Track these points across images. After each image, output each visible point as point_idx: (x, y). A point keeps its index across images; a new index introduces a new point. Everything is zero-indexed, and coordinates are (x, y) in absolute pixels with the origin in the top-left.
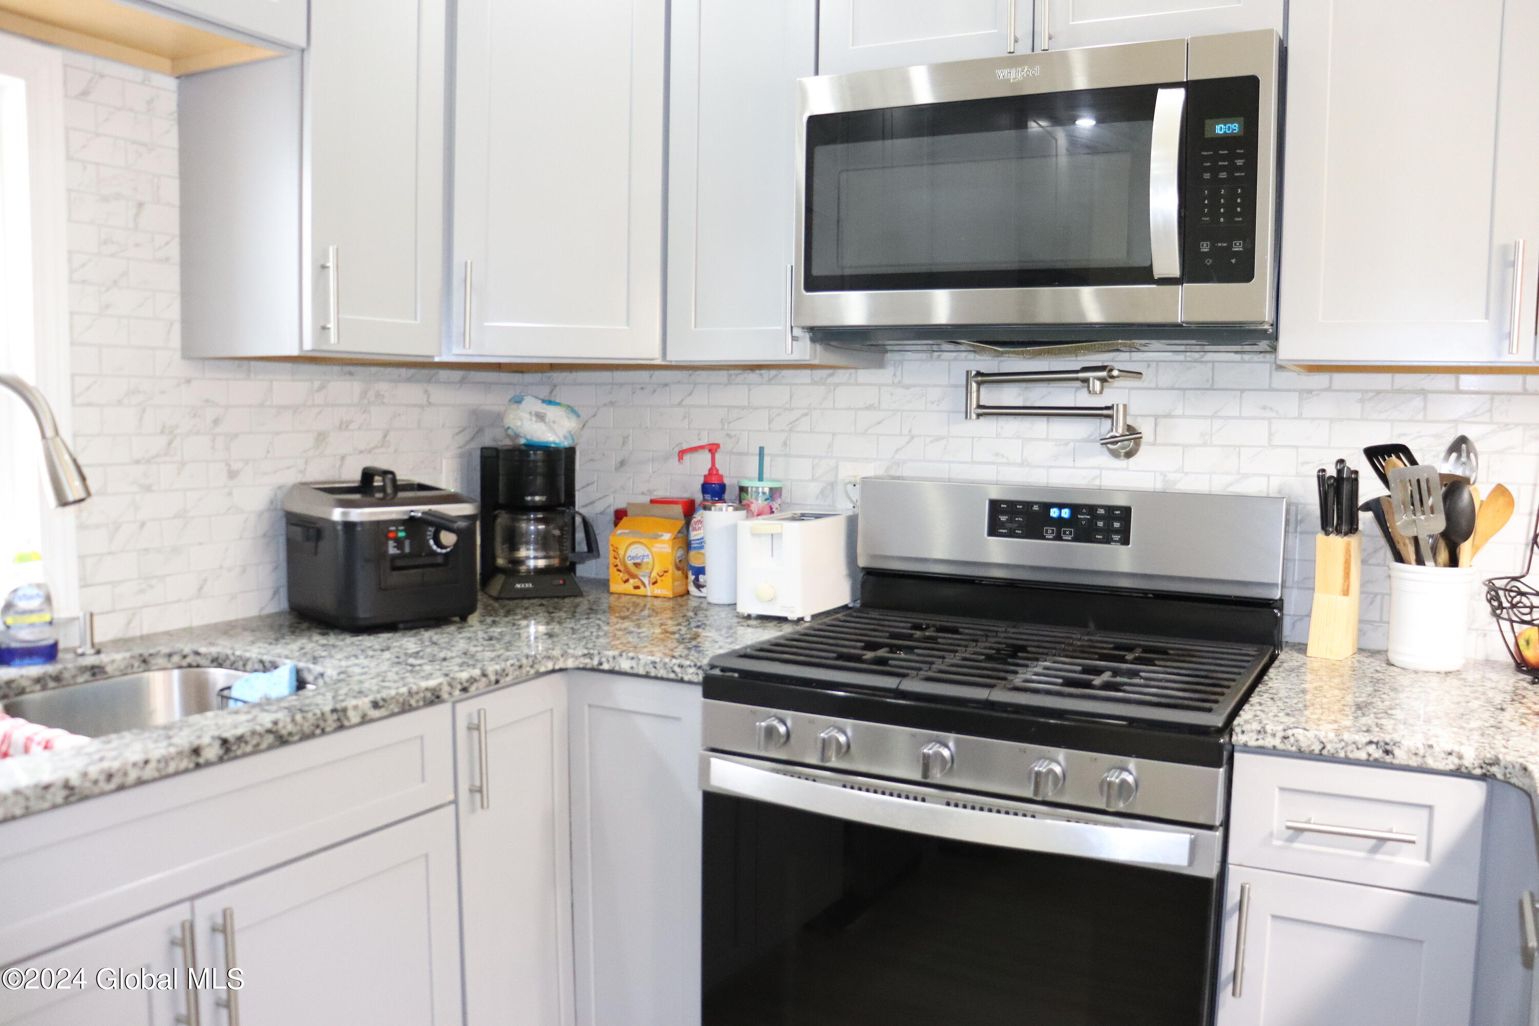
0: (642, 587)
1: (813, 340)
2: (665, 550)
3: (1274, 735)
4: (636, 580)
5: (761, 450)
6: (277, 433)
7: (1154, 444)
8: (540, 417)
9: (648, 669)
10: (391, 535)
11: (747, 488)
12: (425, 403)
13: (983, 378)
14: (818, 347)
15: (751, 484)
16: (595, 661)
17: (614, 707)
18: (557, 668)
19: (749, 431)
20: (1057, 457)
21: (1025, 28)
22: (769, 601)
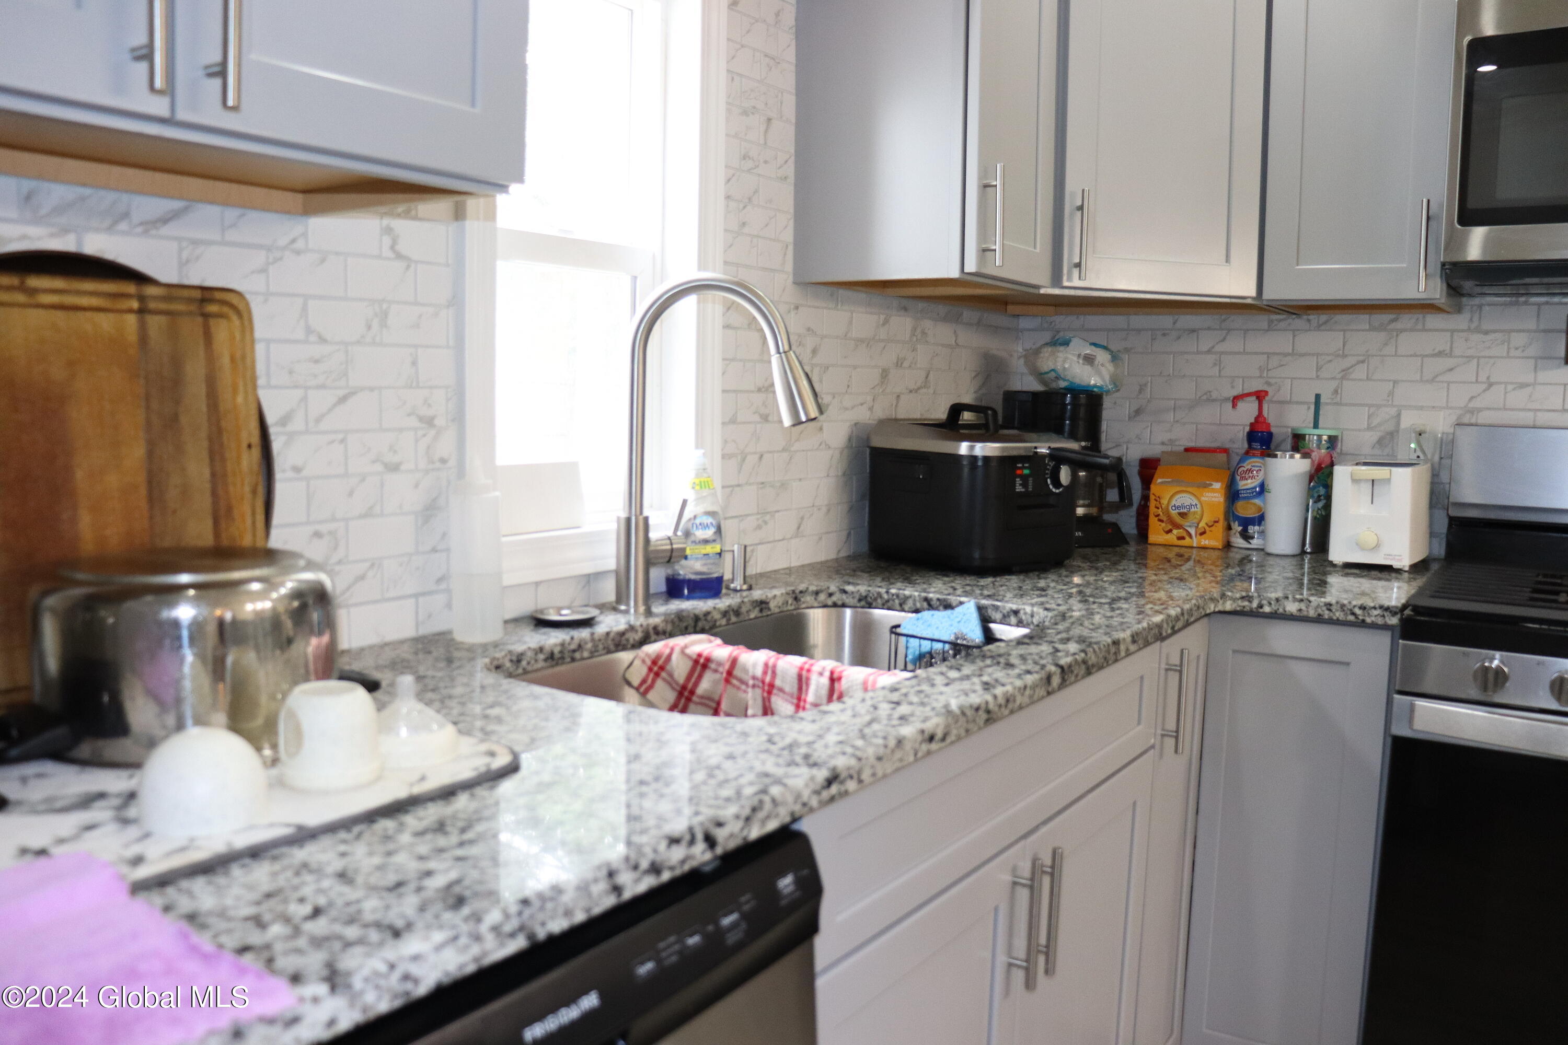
0: (1187, 538)
1: (1443, 278)
2: (1216, 499)
4: (1181, 530)
5: (1318, 397)
6: (855, 367)
8: (1089, 360)
9: (1320, 611)
10: (1019, 472)
11: (1305, 435)
12: (954, 343)
15: (1309, 430)
16: (1255, 604)
17: (1267, 651)
18: (1217, 610)
19: (1292, 379)
22: (1371, 550)
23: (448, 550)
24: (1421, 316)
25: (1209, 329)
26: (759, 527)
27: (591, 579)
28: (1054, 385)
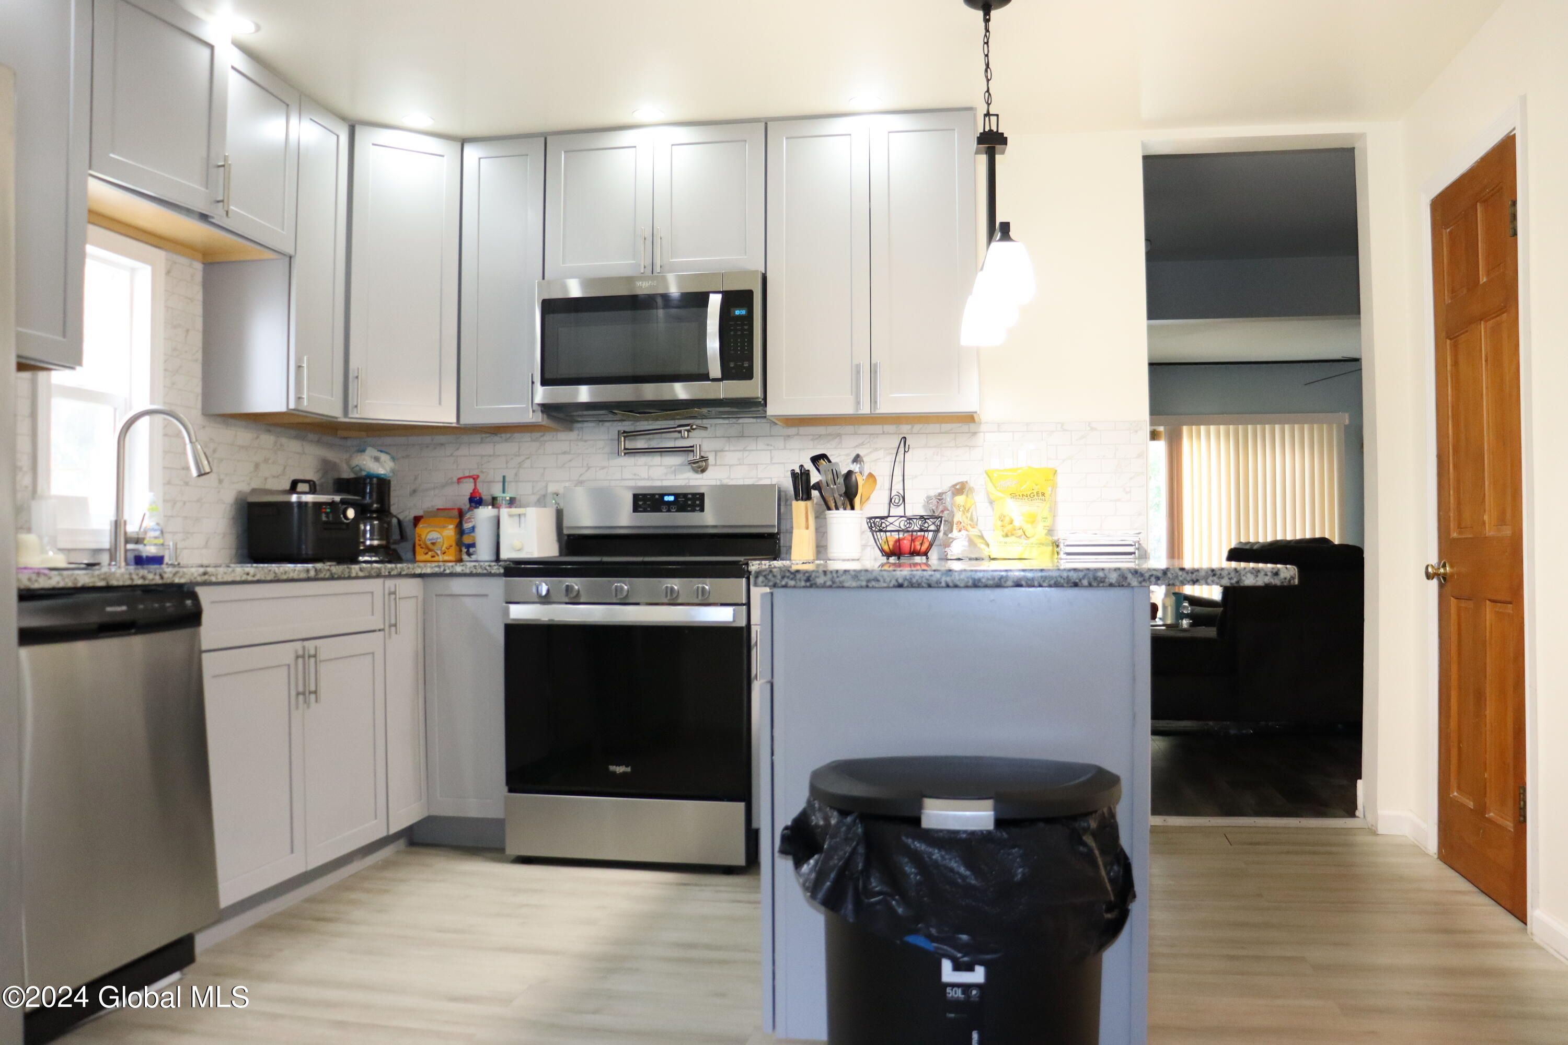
0: (436, 556)
1: (542, 412)
2: (449, 535)
4: (433, 552)
5: (504, 477)
6: (239, 461)
7: (715, 465)
8: (377, 459)
9: (471, 569)
10: (324, 510)
11: (497, 497)
13: (628, 435)
14: (545, 416)
15: (499, 495)
16: (442, 569)
17: (450, 593)
18: (423, 572)
19: (494, 469)
20: (666, 474)
21: (649, 262)
22: (519, 550)
24: (555, 433)
27: (99, 549)
28: (359, 475)
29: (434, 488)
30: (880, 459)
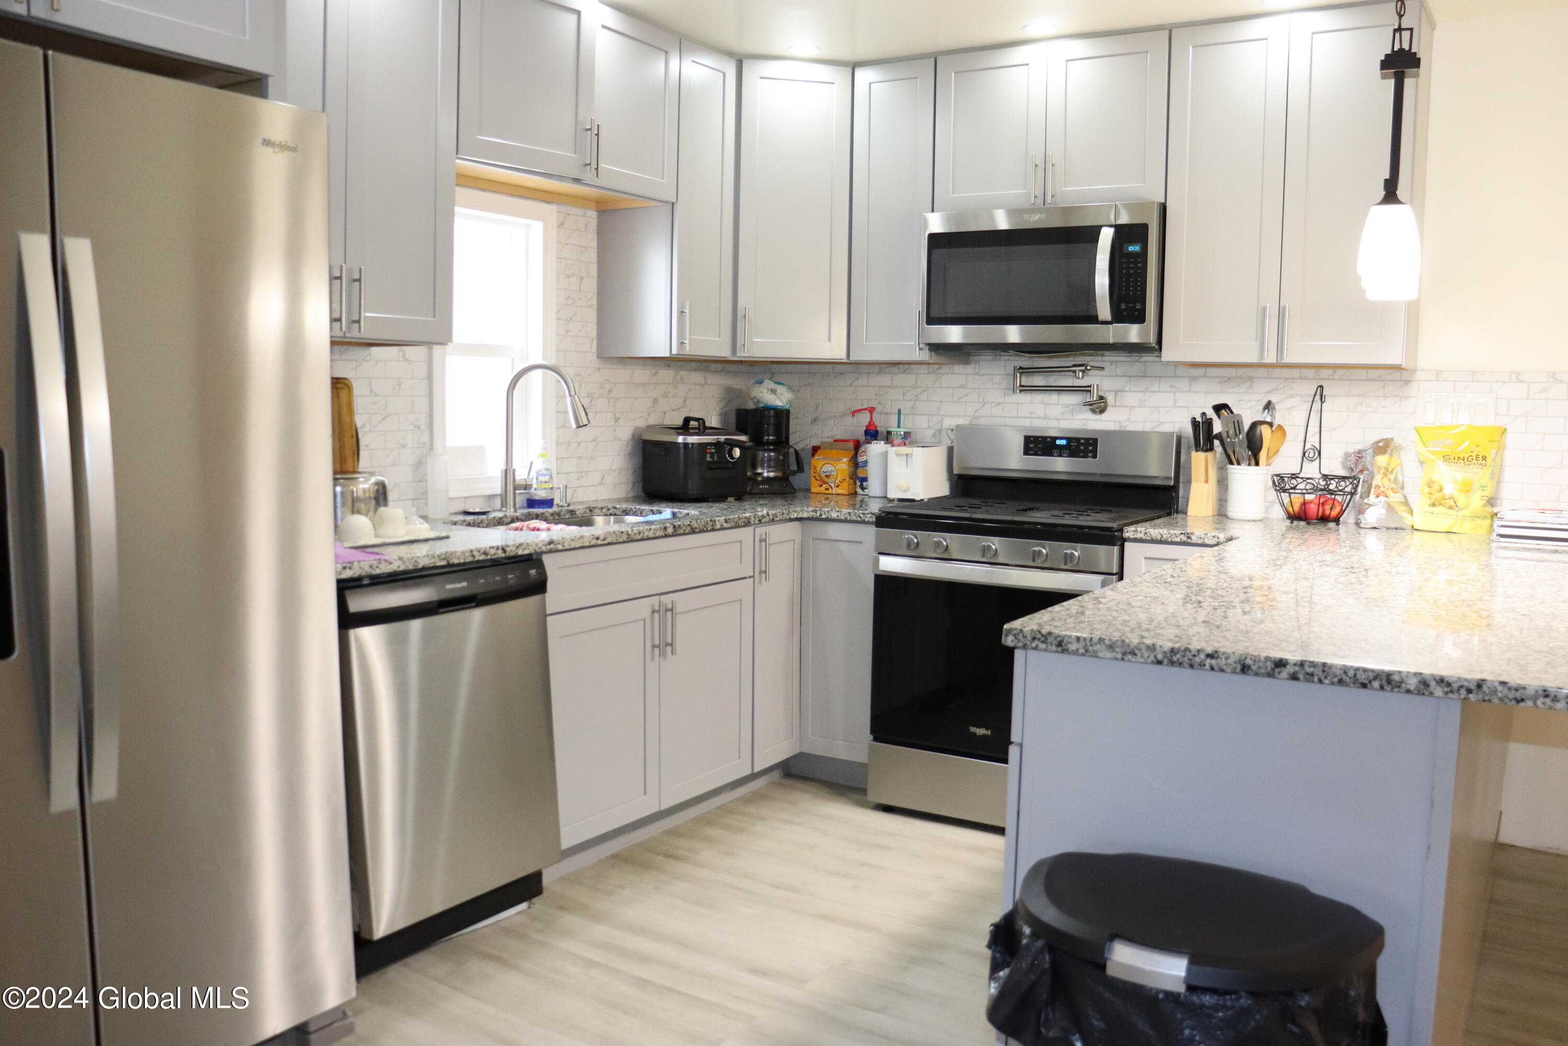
0: (830, 489)
1: (930, 350)
2: (844, 467)
3: (1141, 532)
4: (827, 485)
5: (899, 410)
6: (636, 398)
7: (1115, 406)
8: (773, 391)
9: (846, 517)
10: (708, 451)
11: (891, 432)
12: (704, 382)
13: (1023, 371)
14: (933, 354)
15: (894, 429)
16: (818, 514)
17: (827, 538)
18: (799, 517)
19: (892, 400)
20: (1063, 413)
21: (1040, 192)
22: (905, 491)
23: (426, 481)
25: (850, 372)
26: (578, 479)
27: (491, 497)
28: (758, 406)
29: (834, 417)
30: (1294, 407)
